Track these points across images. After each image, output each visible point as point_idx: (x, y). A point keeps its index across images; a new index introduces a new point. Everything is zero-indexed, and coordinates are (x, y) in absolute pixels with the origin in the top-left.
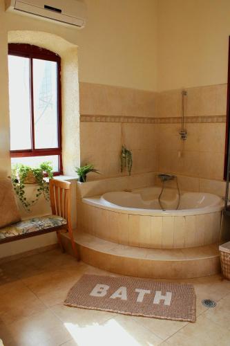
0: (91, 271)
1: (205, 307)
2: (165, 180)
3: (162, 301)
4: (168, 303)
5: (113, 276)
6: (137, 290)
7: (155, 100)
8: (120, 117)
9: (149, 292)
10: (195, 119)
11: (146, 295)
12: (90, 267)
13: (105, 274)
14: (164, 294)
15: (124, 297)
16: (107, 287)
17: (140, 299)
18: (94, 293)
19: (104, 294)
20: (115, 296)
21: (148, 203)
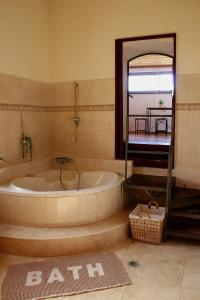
0: (15, 260)
1: (132, 269)
2: (63, 162)
3: (96, 273)
4: (101, 273)
5: (41, 260)
6: (69, 269)
7: (48, 90)
8: (20, 105)
9: (80, 267)
10: (87, 108)
11: (79, 271)
12: (11, 256)
13: (30, 260)
14: (94, 266)
15: (61, 278)
16: (39, 273)
17: (76, 276)
18: (29, 282)
19: (39, 280)
20: (51, 279)
21: (51, 185)
